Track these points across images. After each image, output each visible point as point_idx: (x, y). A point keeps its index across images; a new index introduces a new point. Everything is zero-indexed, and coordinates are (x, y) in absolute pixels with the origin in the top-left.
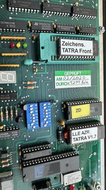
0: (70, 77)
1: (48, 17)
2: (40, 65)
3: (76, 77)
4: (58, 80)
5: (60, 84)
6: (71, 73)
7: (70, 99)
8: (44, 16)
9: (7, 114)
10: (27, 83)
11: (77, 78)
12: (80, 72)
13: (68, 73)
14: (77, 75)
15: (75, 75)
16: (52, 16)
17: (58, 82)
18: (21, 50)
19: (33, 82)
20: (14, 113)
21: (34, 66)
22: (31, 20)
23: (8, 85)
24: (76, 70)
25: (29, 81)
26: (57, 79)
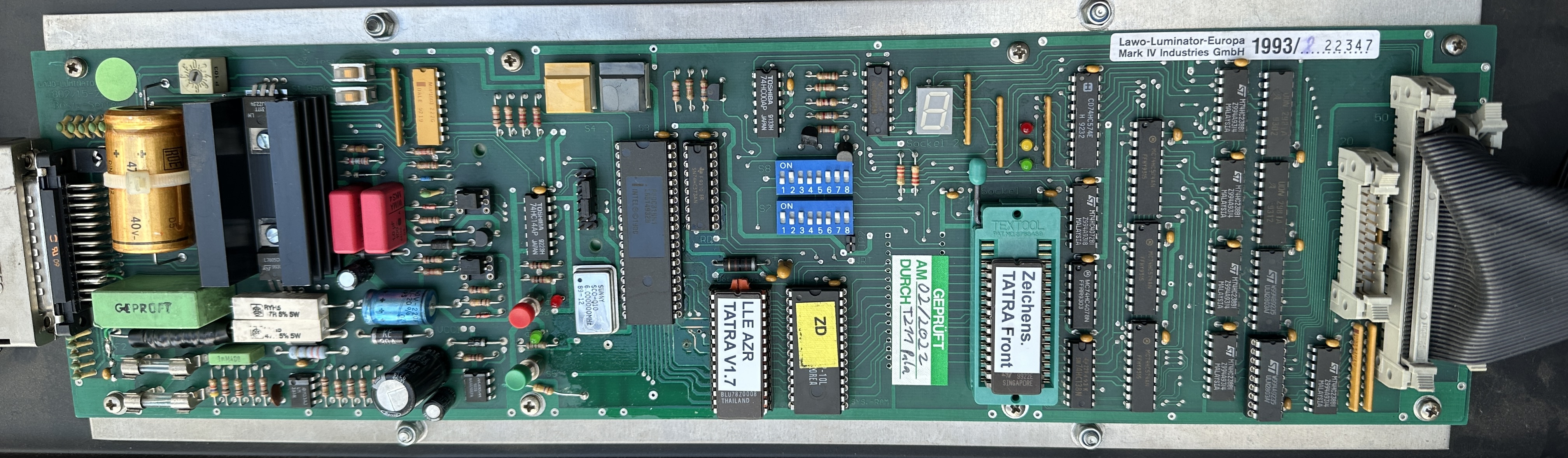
0: (927, 307)
1: (1119, 240)
2: (969, 208)
3: (928, 327)
4: (920, 266)
5: (904, 273)
6: (941, 311)
7: (855, 305)
8: (1120, 226)
9: (826, 104)
10: (914, 165)
11: (922, 332)
12: (942, 346)
13: (939, 300)
14: (933, 332)
15: (933, 325)
16: (1122, 254)
17: (914, 266)
18: (1015, 151)
19: (918, 182)
20: (830, 125)
21: (966, 190)
22: (1107, 188)
23: (911, 110)
24: (949, 329)
25: (919, 173)
26: (922, 264)
